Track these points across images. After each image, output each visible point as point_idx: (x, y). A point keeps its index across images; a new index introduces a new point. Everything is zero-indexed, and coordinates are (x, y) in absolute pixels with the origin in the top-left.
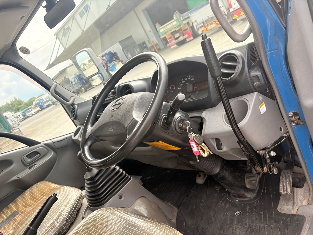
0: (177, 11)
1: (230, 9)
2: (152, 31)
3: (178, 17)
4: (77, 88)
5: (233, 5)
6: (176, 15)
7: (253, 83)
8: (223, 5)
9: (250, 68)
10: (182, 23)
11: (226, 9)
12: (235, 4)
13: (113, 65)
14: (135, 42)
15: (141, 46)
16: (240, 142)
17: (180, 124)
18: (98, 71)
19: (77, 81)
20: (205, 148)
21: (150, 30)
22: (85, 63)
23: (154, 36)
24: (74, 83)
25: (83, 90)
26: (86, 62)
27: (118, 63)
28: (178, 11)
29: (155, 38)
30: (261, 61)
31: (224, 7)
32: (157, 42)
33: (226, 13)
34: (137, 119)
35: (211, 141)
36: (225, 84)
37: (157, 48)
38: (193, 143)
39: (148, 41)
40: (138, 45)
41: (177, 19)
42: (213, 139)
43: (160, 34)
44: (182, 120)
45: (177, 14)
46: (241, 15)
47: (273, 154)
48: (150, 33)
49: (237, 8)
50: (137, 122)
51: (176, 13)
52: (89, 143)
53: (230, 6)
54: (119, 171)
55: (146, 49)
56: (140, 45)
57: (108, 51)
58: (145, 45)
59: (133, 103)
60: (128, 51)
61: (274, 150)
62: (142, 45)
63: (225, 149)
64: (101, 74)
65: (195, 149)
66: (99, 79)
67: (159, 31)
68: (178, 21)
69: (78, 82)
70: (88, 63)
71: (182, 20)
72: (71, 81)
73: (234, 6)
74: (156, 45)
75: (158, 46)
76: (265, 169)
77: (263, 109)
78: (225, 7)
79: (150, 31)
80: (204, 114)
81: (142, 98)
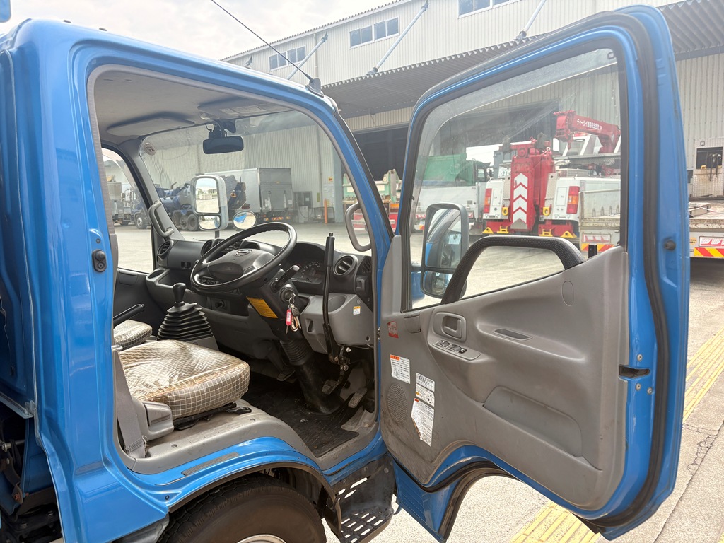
0: (394, 170)
1: (484, 214)
2: (333, 180)
3: (392, 181)
4: (128, 211)
5: (492, 209)
6: (389, 177)
7: (356, 286)
8: (476, 201)
9: (359, 274)
10: (394, 194)
11: (479, 209)
12: (496, 209)
13: (243, 215)
14: (291, 185)
15: (300, 198)
16: (324, 325)
17: (286, 294)
18: (218, 211)
19: (135, 199)
20: (297, 322)
21: (333, 177)
22: (203, 190)
23: (333, 190)
24: (127, 198)
25: (139, 222)
26: (205, 189)
27: (250, 215)
28: (396, 170)
29: (333, 196)
30: (371, 273)
31: (477, 204)
32: (334, 206)
33: (476, 217)
34: (255, 267)
35: (306, 321)
36: (335, 277)
37: (329, 217)
38: (289, 313)
39: (318, 194)
40: (295, 193)
41: (389, 183)
42: (307, 319)
43: (345, 195)
44: (289, 291)
45: (391, 175)
46: (498, 232)
47: (348, 350)
48: (329, 182)
49: (496, 218)
50: (254, 268)
51: (392, 172)
52: (202, 273)
53: (487, 209)
54: (204, 322)
55: (307, 207)
56: (300, 193)
57: (229, 175)
58: (307, 199)
59: (257, 256)
60: (270, 192)
61: (350, 347)
62: (303, 197)
63: (313, 332)
64: (220, 217)
65: (289, 320)
66: (213, 222)
67: (344, 188)
68: (388, 187)
69: (135, 202)
70: (207, 192)
71: (397, 189)
72: (123, 192)
73: (492, 212)
74: (330, 210)
75: (332, 214)
76: (336, 359)
77: (357, 311)
78: (479, 206)
79: (330, 179)
80: (311, 298)
81: (266, 256)
